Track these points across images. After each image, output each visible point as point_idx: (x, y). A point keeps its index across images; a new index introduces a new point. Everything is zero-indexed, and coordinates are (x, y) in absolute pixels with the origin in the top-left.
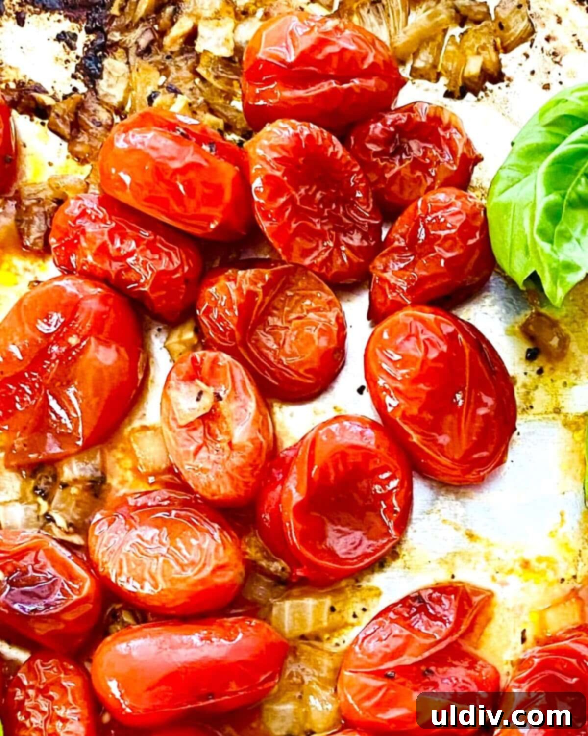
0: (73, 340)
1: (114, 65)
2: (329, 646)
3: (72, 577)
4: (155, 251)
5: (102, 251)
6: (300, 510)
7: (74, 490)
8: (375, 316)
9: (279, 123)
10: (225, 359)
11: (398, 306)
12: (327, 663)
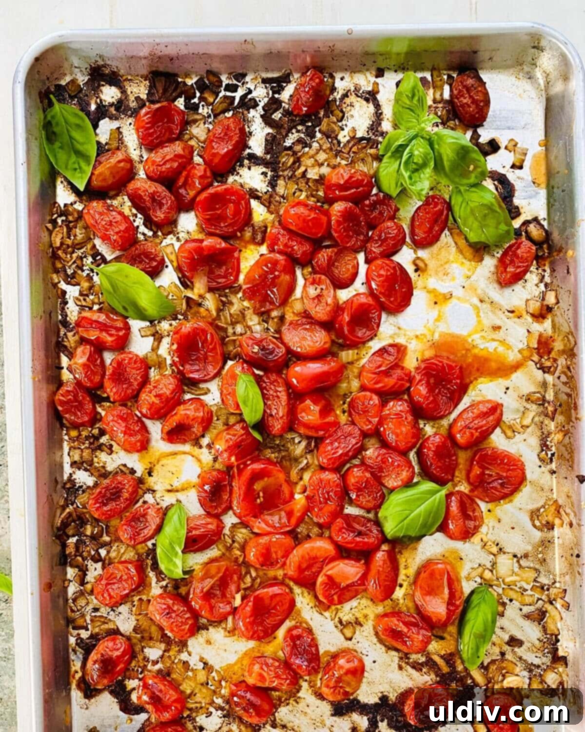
0: (277, 273)
1: (281, 182)
2: (356, 365)
3: (279, 347)
4: (302, 245)
5: (286, 245)
6: (349, 323)
7: (276, 320)
8: (368, 261)
9: (340, 203)
10: (323, 277)
11: (375, 258)
12: (356, 371)
